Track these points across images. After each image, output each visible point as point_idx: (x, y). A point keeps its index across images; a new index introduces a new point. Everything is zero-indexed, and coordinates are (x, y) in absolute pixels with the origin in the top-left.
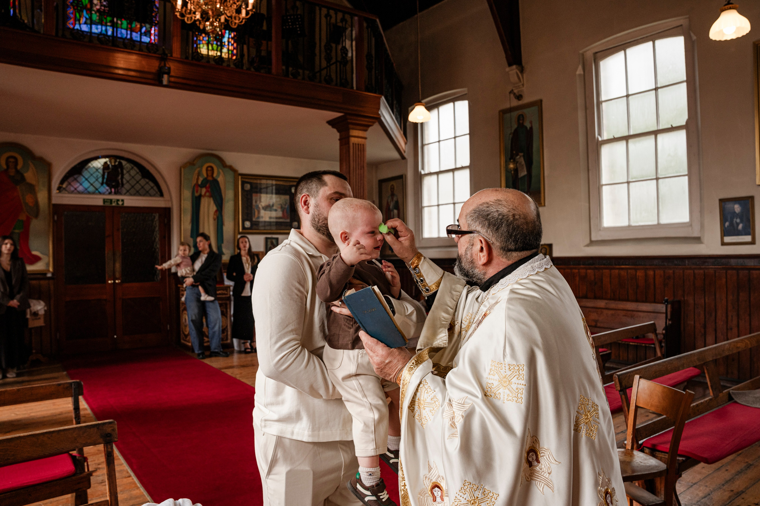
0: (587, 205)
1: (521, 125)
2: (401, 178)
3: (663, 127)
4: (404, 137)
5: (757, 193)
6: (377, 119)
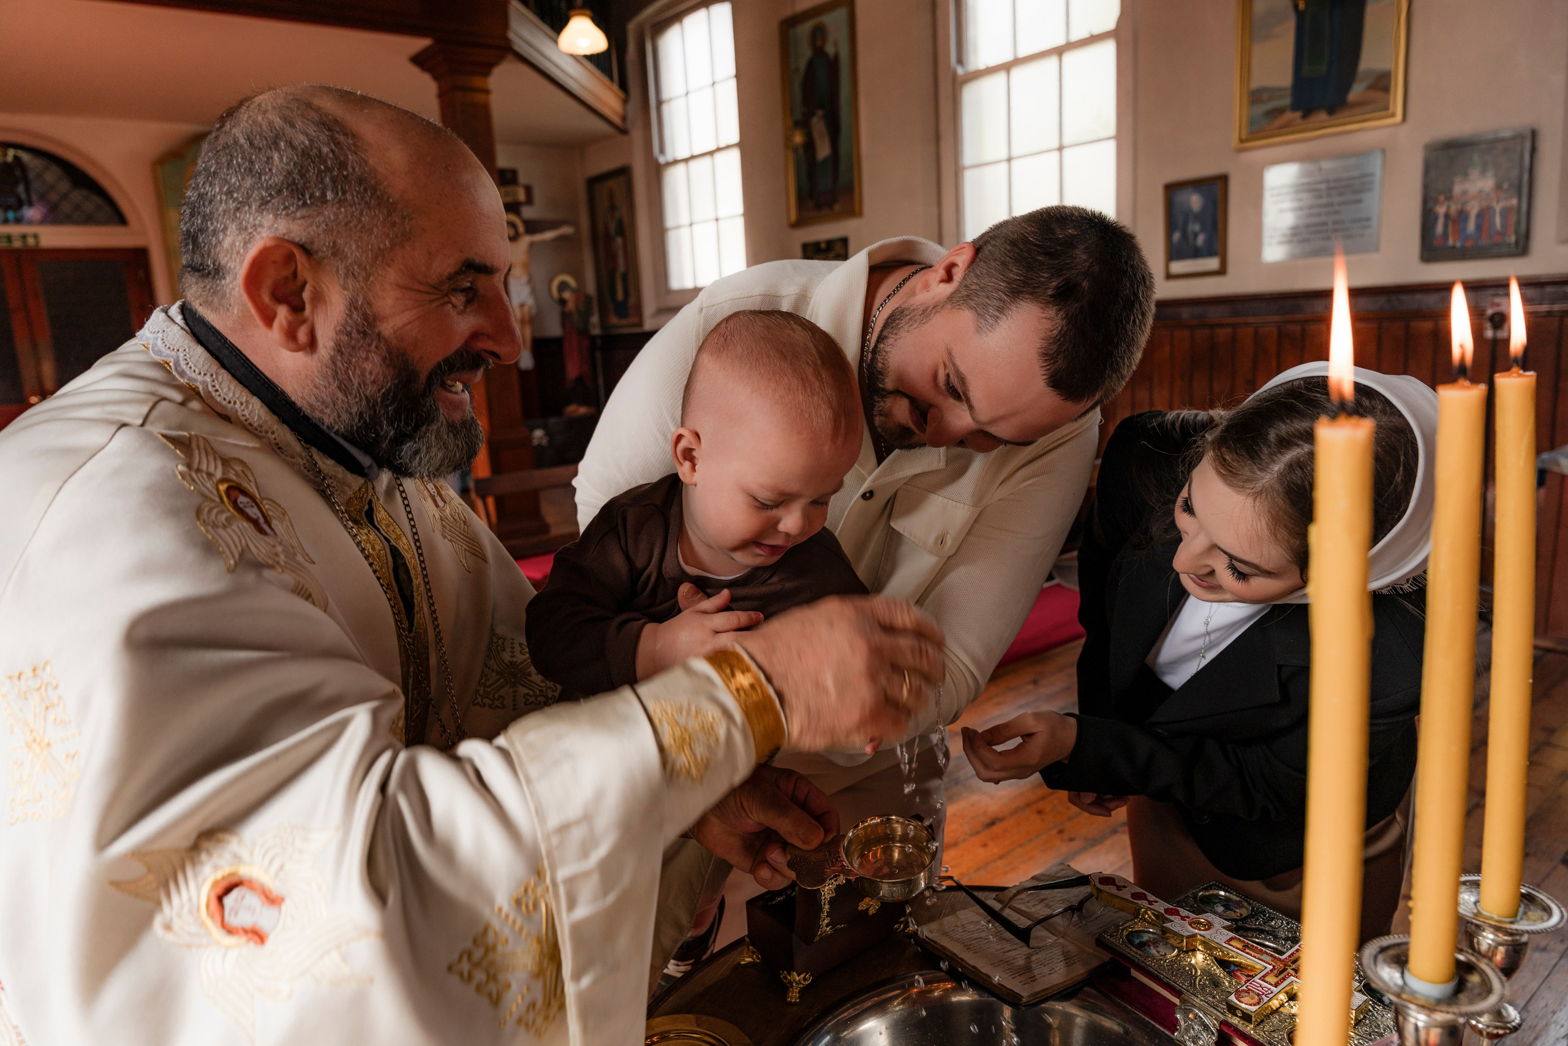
0: (935, 210)
1: (818, 51)
2: (624, 172)
3: (1075, 37)
4: (615, 87)
5: (1235, 168)
6: (505, 50)
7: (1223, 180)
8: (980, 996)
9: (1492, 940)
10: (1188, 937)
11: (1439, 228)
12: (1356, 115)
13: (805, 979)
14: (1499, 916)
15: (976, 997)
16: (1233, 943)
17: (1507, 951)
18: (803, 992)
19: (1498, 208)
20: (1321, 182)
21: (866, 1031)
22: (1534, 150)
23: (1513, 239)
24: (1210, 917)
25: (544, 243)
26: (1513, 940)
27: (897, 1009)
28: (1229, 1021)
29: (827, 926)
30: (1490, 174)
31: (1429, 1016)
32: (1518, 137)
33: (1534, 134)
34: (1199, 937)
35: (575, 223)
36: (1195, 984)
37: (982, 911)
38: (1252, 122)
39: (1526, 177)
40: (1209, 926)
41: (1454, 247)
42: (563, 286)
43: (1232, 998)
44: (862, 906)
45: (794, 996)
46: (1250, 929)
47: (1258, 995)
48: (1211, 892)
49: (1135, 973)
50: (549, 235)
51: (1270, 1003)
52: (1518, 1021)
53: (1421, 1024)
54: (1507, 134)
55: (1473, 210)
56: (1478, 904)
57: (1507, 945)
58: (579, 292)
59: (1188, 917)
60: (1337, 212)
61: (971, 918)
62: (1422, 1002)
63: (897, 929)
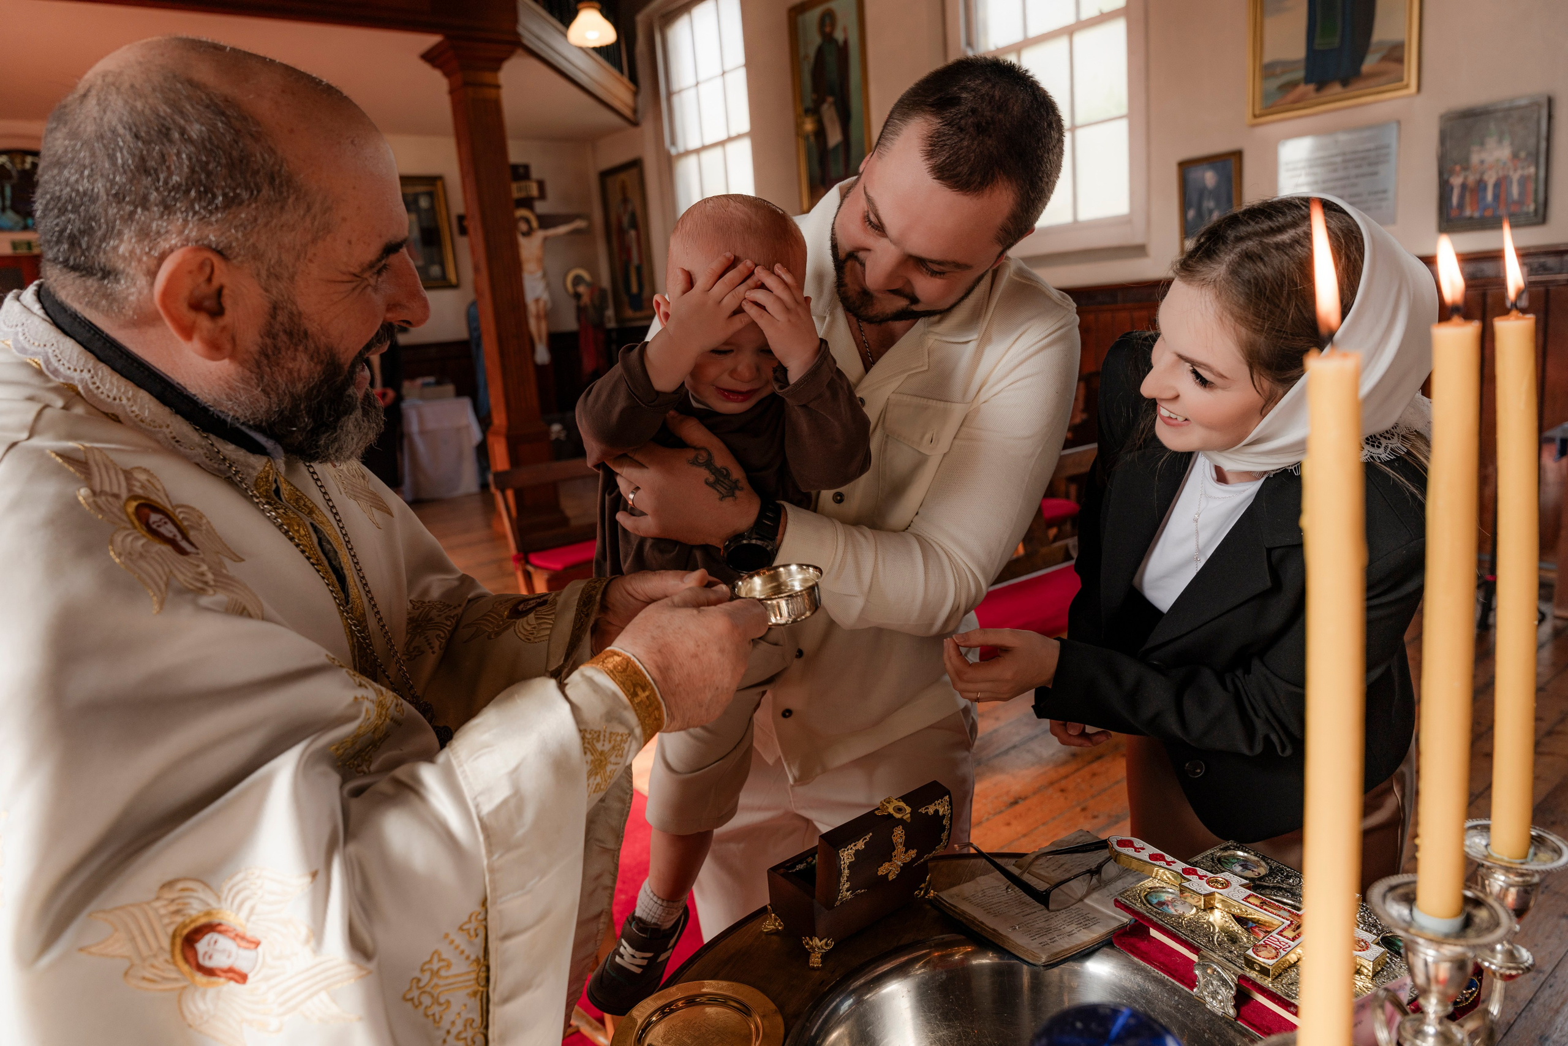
1: (828, 38)
2: (636, 164)
3: (1085, 15)
4: (626, 80)
5: (1249, 144)
6: (514, 44)
7: (1237, 155)
8: (1000, 958)
9: (1504, 882)
10: (1205, 895)
11: (1455, 200)
12: (1371, 87)
13: (826, 944)
14: (1510, 858)
15: (996, 960)
16: (1251, 900)
17: (1518, 893)
18: (825, 957)
19: (1515, 177)
20: (1336, 155)
21: (888, 994)
22: (1550, 117)
23: (1532, 207)
24: (1227, 875)
25: (557, 238)
26: (1524, 882)
27: (919, 972)
28: (1247, 975)
29: (847, 891)
30: (1506, 142)
31: (1437, 951)
32: (1535, 105)
33: (1550, 101)
34: (1217, 895)
35: (586, 216)
36: (1213, 940)
37: (1002, 877)
38: (1266, 96)
39: (1543, 145)
40: (1226, 884)
41: (1471, 218)
42: (578, 280)
43: (1250, 952)
44: (882, 871)
45: (815, 961)
46: (1268, 887)
47: (1276, 949)
48: (1229, 852)
49: (1154, 933)
50: (562, 229)
51: (1288, 957)
52: (1530, 961)
53: (1430, 960)
54: (1523, 102)
55: (1491, 179)
56: (1489, 848)
57: (1518, 886)
58: (593, 286)
59: (1206, 876)
60: (1354, 185)
61: (990, 884)
62: (1431, 936)
63: (917, 895)
